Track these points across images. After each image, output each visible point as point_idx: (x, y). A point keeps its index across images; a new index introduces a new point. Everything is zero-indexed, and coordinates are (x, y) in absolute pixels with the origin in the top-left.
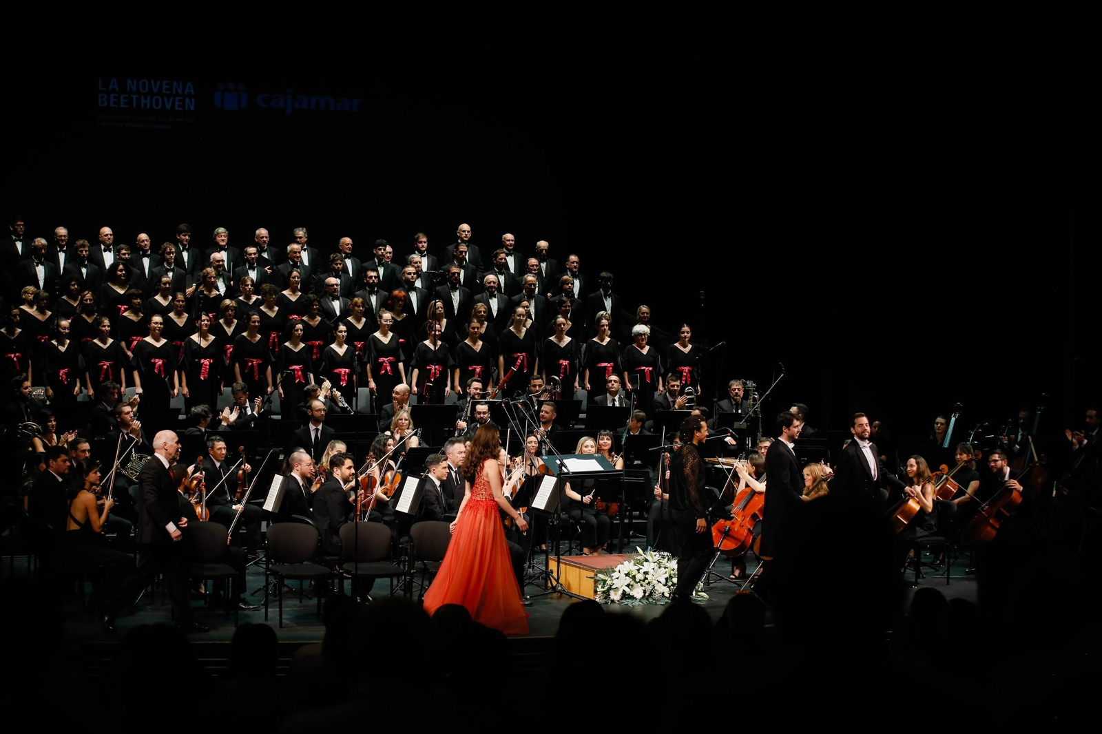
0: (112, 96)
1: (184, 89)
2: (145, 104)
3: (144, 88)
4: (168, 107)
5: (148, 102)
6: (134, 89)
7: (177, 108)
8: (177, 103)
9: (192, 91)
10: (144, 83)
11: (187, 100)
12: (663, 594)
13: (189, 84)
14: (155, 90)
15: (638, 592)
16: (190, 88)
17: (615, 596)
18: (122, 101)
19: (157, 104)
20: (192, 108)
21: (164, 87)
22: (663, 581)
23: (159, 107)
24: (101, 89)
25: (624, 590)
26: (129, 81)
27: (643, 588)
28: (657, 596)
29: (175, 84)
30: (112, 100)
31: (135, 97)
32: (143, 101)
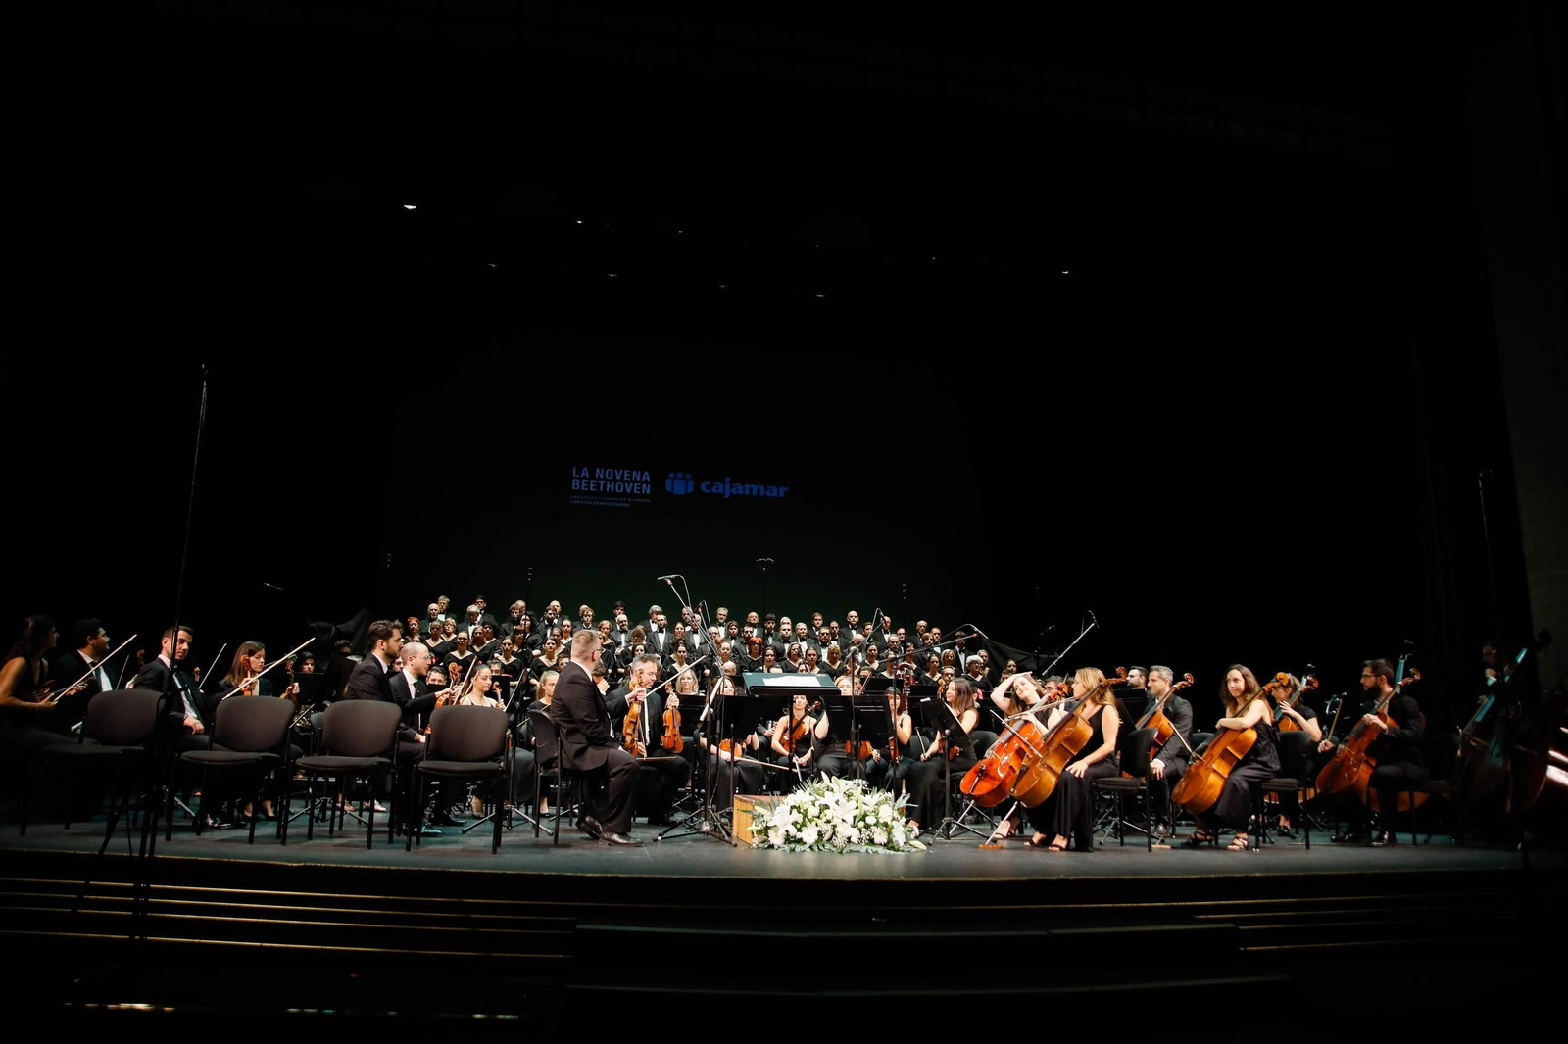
0: (583, 481)
1: (641, 477)
2: (610, 488)
3: (609, 476)
4: (629, 490)
5: (612, 486)
6: (602, 477)
7: (635, 491)
8: (636, 488)
9: (648, 479)
10: (610, 472)
11: (644, 485)
12: (849, 838)
13: (646, 473)
14: (618, 478)
15: (809, 835)
16: (647, 476)
17: (776, 838)
18: (592, 485)
19: (620, 488)
20: (648, 492)
21: (626, 475)
22: (850, 820)
23: (622, 489)
24: (574, 475)
25: (787, 831)
26: (598, 470)
27: (818, 829)
28: (839, 841)
29: (634, 473)
30: (583, 484)
31: (602, 482)
32: (608, 486)
